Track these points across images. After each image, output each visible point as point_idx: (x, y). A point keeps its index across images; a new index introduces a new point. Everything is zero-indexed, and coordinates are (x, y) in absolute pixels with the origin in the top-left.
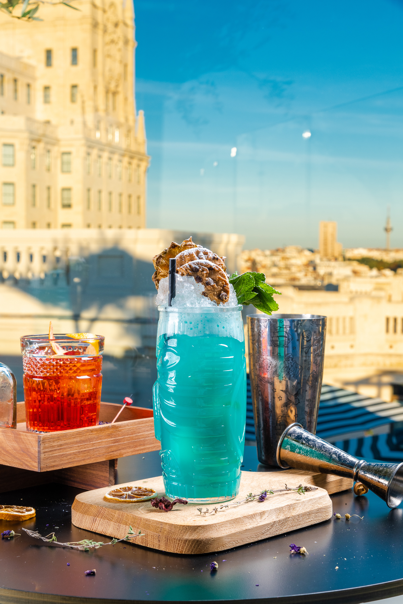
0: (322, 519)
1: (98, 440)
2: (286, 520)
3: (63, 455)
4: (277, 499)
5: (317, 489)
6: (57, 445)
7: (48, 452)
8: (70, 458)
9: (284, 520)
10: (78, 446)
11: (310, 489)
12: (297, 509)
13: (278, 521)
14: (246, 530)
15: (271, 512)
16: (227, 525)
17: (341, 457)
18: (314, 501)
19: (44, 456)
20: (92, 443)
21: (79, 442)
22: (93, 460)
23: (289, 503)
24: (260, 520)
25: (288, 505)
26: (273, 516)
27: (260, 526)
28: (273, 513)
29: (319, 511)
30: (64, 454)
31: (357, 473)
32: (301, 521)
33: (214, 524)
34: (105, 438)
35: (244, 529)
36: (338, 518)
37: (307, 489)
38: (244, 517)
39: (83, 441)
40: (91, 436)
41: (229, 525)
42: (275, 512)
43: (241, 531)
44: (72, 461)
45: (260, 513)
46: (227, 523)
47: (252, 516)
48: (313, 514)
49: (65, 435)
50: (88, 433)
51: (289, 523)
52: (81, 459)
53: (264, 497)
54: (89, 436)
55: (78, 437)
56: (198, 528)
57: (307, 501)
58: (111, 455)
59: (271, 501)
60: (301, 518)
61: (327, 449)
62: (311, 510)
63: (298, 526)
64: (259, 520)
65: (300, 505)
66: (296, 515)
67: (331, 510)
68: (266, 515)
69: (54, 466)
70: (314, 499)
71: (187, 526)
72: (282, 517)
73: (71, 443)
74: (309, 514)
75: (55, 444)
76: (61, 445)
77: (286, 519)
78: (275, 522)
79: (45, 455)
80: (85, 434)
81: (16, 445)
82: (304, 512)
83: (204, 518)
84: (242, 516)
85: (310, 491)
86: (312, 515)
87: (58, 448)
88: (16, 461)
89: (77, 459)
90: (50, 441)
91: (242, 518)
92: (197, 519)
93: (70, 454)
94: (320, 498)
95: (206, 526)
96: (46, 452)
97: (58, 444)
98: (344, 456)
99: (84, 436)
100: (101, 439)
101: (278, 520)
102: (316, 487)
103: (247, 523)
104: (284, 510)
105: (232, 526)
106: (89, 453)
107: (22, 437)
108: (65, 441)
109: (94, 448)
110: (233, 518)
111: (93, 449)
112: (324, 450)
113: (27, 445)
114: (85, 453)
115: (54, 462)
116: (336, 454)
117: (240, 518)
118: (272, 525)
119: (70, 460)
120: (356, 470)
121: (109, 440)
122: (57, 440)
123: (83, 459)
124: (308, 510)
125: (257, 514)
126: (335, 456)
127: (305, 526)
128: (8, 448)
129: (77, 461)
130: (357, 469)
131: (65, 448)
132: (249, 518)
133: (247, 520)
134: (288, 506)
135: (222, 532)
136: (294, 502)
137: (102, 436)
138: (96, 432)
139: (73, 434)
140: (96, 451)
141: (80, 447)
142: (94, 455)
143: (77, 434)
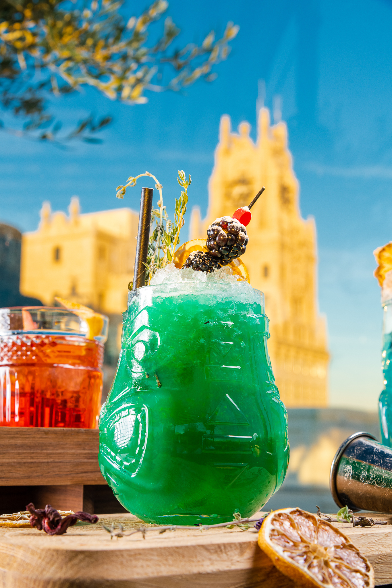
47: (219, 548)
64: (235, 558)
80: (32, 436)
84: (193, 545)
85: (371, 526)
91: (193, 549)
137: (66, 443)
138: (53, 436)
139: (8, 432)
140: (53, 467)
141: (23, 455)
142: (49, 472)
143: (17, 434)
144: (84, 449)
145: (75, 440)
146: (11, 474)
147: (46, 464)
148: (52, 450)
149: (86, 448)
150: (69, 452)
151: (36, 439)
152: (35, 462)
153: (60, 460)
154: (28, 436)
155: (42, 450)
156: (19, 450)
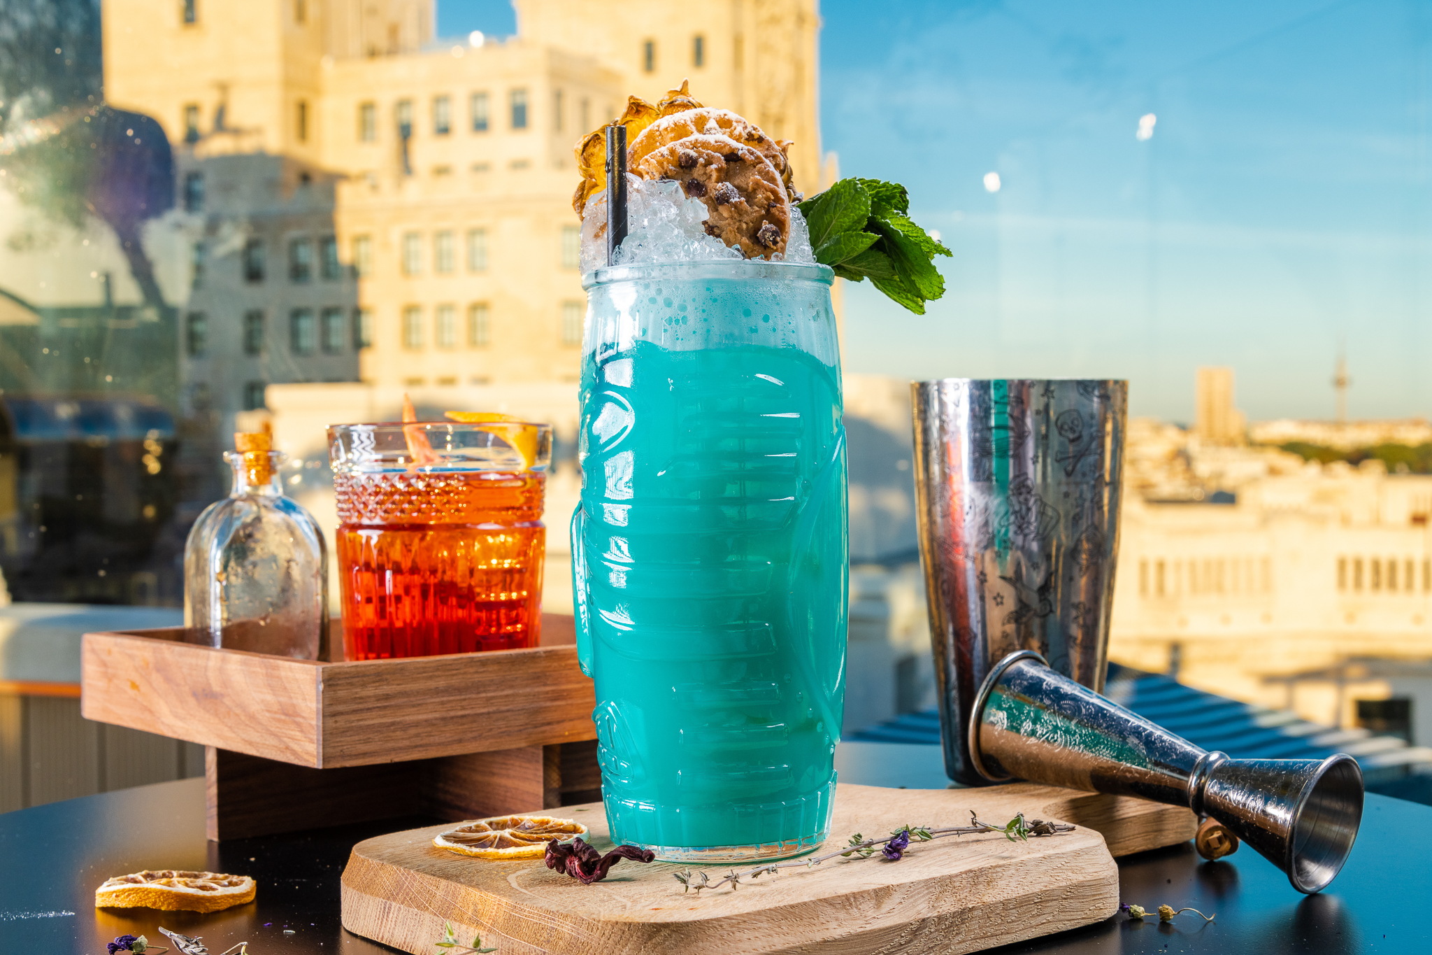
0: (1083, 918)
1: (503, 690)
2: (963, 915)
3: (393, 724)
4: (944, 854)
5: (1073, 829)
6: (375, 696)
7: (347, 713)
8: (417, 735)
9: (954, 915)
10: (442, 703)
11: (1050, 829)
12: (1002, 883)
13: (936, 919)
14: (825, 941)
15: (912, 889)
16: (758, 926)
17: (1154, 743)
18: (1057, 863)
19: (334, 725)
20: (483, 695)
21: (442, 691)
22: (487, 743)
23: (974, 866)
24: (874, 912)
25: (971, 871)
26: (919, 902)
27: (872, 932)
28: (918, 893)
29: (1074, 892)
30: (399, 723)
31: (1200, 789)
32: (1013, 921)
33: (715, 920)
34: (527, 686)
35: (819, 939)
36: (1136, 920)
37: (1040, 830)
38: (820, 900)
39: (459, 690)
40: (480, 675)
41: (766, 926)
42: (927, 889)
43: (806, 946)
44: (421, 743)
45: (875, 891)
46: (757, 917)
47: (848, 899)
48: (1055, 903)
49: (402, 669)
50: (472, 667)
51: (974, 925)
52: (450, 739)
53: (899, 845)
54: (476, 676)
55: (439, 676)
56: (659, 931)
57: (1035, 859)
58: (544, 732)
59: (921, 859)
60: (1014, 911)
61: (1114, 720)
62: (1044, 889)
63: (1004, 936)
64: (871, 913)
65: (1009, 873)
66: (997, 903)
67: (1115, 890)
68: (897, 897)
69: (364, 754)
70: (1058, 856)
71: (625, 923)
72: (948, 906)
73: (418, 692)
74: (1040, 901)
75: (370, 691)
76: (387, 697)
77: (963, 912)
78: (924, 920)
79: (336, 722)
80: (462, 671)
81: (269, 697)
82: (1022, 893)
83: (691, 903)
84: (813, 899)
85: (1052, 834)
86: (1050, 904)
87: (379, 705)
88: (272, 741)
89: (437, 738)
90: (351, 684)
91: (813, 906)
92: (669, 903)
93: (417, 724)
94: (1077, 854)
95: (687, 924)
96: (341, 713)
97: (379, 692)
98: (1162, 741)
99: (460, 676)
100: (512, 687)
101: (936, 914)
102: (1071, 825)
103: (829, 919)
104: (957, 884)
105: (777, 929)
106: (475, 725)
107: (283, 674)
108: (398, 685)
109: (491, 709)
110: (781, 904)
111: (489, 713)
112: (1104, 725)
113: (292, 695)
114: (464, 724)
115: (366, 741)
116: (1140, 733)
117: (805, 904)
118: (916, 931)
119: (418, 741)
120: (1196, 780)
121: (537, 690)
122: (374, 682)
123: (456, 738)
124: (1037, 889)
125: (865, 895)
126: (1136, 741)
127: (1027, 938)
128: (254, 708)
129: (439, 744)
130: (1200, 777)
131: (399, 707)
132: (838, 906)
133: (829, 910)
134: (971, 874)
135: (740, 945)
136: (993, 862)
137: (516, 678)
138: (496, 667)
139: (424, 668)
140: (497, 720)
141: (448, 705)
142: (491, 730)
143: (438, 670)
144: (545, 685)
145: (531, 671)
146: (432, 739)
147: (486, 716)
148: (494, 691)
149: (548, 682)
150: (521, 692)
151: (469, 676)
152: (469, 715)
153: (507, 708)
154: (454, 672)
155: (479, 693)
156: (443, 697)
